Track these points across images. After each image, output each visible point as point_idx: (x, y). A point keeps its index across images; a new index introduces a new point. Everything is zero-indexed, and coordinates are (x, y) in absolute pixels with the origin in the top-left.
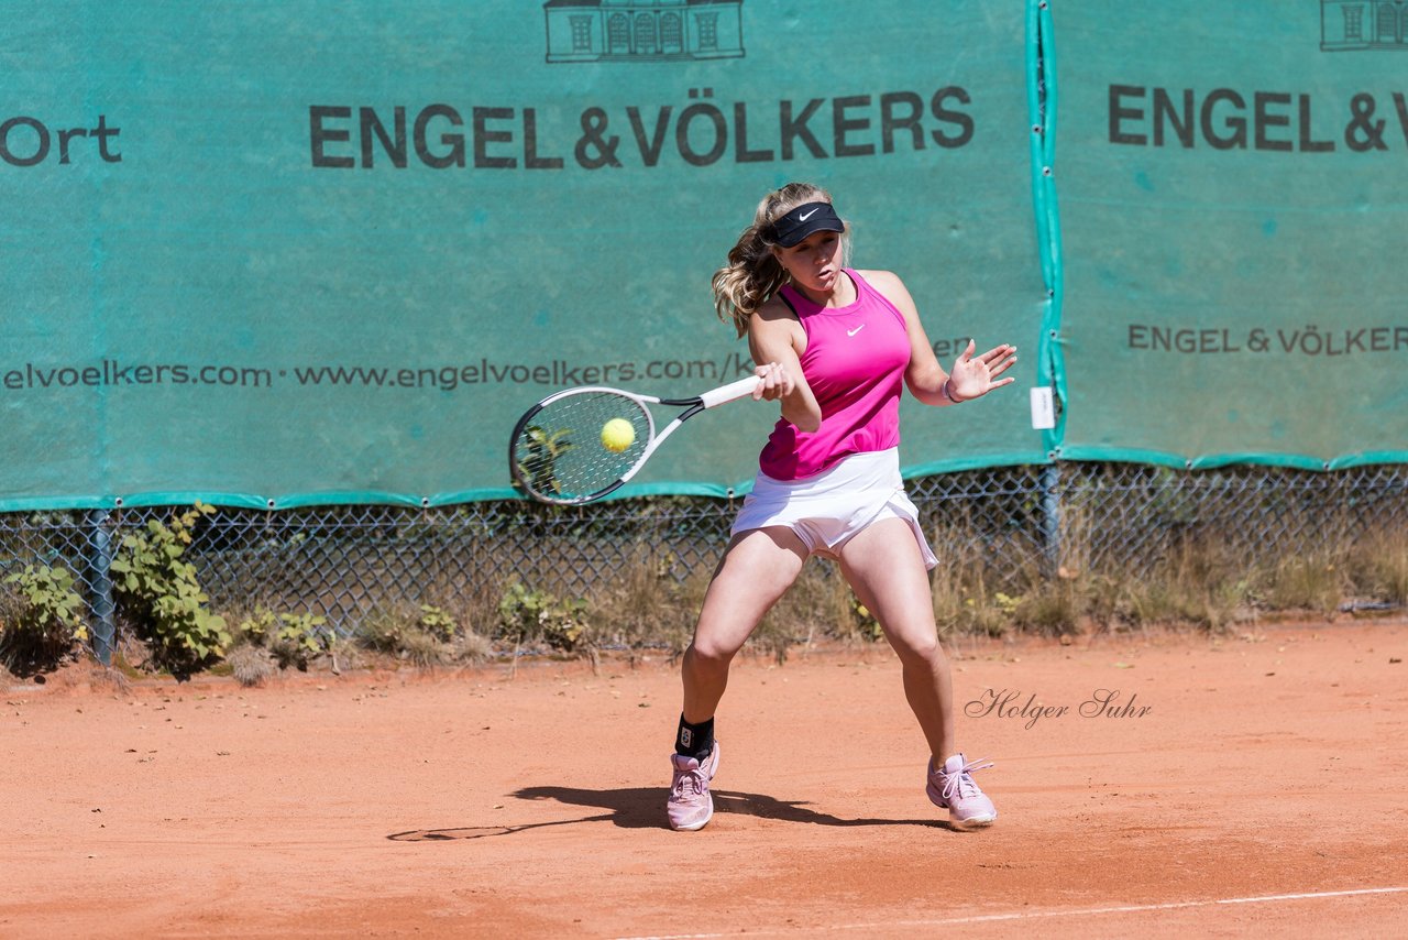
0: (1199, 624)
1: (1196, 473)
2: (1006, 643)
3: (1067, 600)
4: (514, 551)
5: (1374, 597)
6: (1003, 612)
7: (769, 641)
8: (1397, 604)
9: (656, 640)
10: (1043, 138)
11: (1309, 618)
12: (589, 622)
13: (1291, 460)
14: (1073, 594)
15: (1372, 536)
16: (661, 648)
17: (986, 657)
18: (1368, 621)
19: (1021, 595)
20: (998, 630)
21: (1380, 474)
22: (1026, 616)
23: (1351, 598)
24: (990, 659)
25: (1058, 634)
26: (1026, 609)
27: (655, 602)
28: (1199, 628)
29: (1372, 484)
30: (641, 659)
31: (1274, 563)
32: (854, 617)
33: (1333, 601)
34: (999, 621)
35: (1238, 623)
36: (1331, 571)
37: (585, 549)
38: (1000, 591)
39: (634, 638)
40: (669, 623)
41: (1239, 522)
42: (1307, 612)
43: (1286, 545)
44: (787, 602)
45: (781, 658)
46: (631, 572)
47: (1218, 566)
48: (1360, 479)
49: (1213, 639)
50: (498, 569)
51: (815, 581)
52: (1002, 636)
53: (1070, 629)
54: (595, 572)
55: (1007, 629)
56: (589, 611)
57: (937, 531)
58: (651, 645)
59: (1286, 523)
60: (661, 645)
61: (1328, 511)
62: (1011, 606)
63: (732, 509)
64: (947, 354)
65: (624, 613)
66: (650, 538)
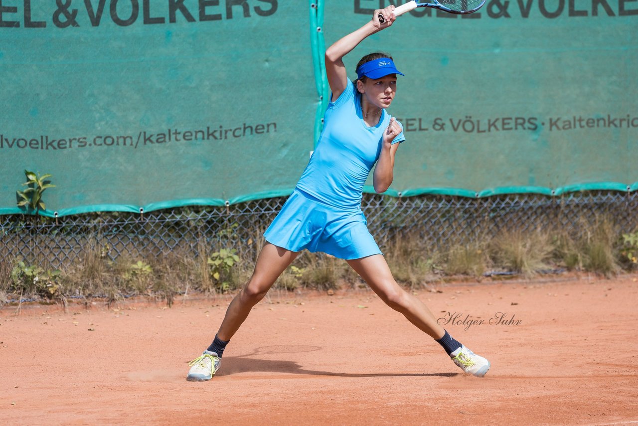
0: (405, 284)
1: (404, 199)
2: (297, 294)
3: (331, 270)
4: (19, 243)
5: (503, 268)
6: (295, 277)
7: (163, 293)
8: (516, 272)
9: (100, 293)
10: (317, 11)
11: (467, 280)
12: (61, 283)
13: (457, 192)
14: (334, 267)
15: (502, 234)
16: (103, 297)
17: (285, 303)
18: (500, 282)
19: (305, 267)
20: (292, 287)
21: (507, 200)
22: (308, 279)
23: (490, 268)
24: (287, 303)
25: (326, 289)
26: (308, 275)
27: (99, 272)
28: (405, 286)
29: (503, 205)
30: (91, 303)
31: (447, 249)
32: (211, 280)
33: (481, 270)
34: (293, 282)
35: (427, 283)
36: (480, 255)
37: (59, 242)
38: (293, 265)
39: (88, 292)
40: (107, 283)
41: (428, 227)
42: (466, 276)
43: (454, 240)
44: (174, 271)
45: (170, 303)
46: (85, 255)
47: (416, 251)
48: (496, 202)
49: (413, 291)
50: (10, 253)
51: (189, 260)
52: (294, 290)
53: (333, 286)
54: (66, 255)
55: (298, 286)
56: (62, 276)
57: (258, 232)
58: (97, 295)
59: (454, 227)
60: (103, 296)
61: (478, 220)
62: (300, 274)
63: (142, 219)
64: (263, 132)
65: (81, 278)
66: (96, 236)
